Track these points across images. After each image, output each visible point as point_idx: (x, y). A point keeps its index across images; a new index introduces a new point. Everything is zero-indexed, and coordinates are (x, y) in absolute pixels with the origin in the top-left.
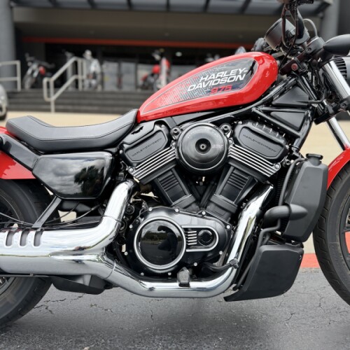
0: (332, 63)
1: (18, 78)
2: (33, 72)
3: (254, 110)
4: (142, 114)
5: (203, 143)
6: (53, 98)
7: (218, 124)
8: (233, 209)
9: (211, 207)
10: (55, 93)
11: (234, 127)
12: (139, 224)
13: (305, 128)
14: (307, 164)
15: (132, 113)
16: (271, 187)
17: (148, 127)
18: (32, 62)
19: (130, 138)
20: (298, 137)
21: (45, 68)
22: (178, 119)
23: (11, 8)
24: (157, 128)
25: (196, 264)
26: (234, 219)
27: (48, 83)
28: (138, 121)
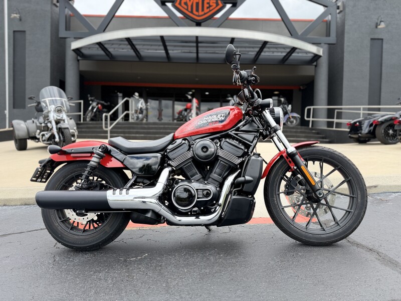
0: (266, 111)
1: (82, 113)
2: (93, 108)
3: (230, 133)
4: (176, 135)
5: (205, 148)
6: (109, 128)
7: (213, 139)
8: (221, 181)
9: (210, 180)
10: (111, 124)
11: (220, 141)
12: (174, 187)
13: (255, 141)
14: (253, 158)
15: (172, 135)
16: (239, 170)
17: (179, 141)
18: (93, 101)
19: (170, 147)
20: (251, 146)
21: (102, 105)
22: (194, 138)
23: (78, 60)
24: (184, 142)
25: (202, 208)
26: (221, 185)
27: (106, 117)
28: (174, 139)
